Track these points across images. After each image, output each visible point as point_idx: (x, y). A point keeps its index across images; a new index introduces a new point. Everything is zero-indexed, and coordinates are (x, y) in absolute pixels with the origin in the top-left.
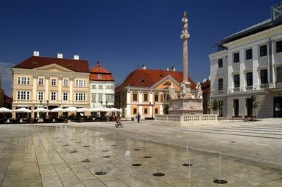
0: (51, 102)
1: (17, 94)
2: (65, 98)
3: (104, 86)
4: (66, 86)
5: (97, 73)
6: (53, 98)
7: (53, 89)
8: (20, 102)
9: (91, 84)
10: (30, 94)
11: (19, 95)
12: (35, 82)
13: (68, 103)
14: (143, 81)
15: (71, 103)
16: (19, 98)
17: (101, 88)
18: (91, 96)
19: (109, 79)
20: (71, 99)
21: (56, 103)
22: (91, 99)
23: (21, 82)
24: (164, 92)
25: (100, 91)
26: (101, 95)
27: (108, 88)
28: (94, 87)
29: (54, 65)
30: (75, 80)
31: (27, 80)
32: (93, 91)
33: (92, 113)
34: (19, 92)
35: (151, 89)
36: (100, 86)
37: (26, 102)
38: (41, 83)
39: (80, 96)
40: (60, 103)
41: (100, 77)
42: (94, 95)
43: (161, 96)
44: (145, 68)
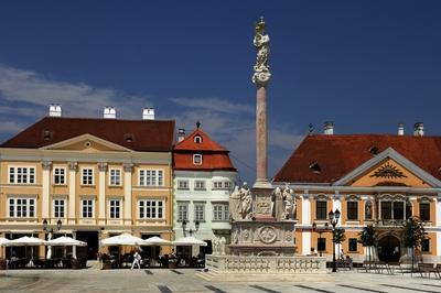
0: (84, 223)
1: (9, 205)
2: (115, 213)
3: (209, 182)
4: (116, 185)
5: (192, 152)
6: (88, 213)
7: (87, 192)
8: (15, 223)
9: (177, 179)
10: (35, 205)
11: (12, 208)
12: (46, 178)
13: (121, 223)
14: (316, 167)
15: (129, 223)
16: (12, 214)
17: (200, 187)
18: (176, 207)
19: (221, 165)
20: (128, 216)
21: (94, 223)
22: (176, 215)
23: (16, 179)
24: (374, 193)
25: (200, 196)
26: (200, 205)
27: (217, 186)
28: (184, 186)
29: (88, 136)
30: (138, 170)
31: (28, 174)
32: (180, 196)
33: (180, 248)
34: (12, 202)
35: (337, 187)
36: (198, 183)
37: (28, 223)
38: (59, 179)
39: (150, 209)
40: (102, 223)
41: (197, 160)
42: (183, 205)
43: (368, 206)
44: (330, 132)
